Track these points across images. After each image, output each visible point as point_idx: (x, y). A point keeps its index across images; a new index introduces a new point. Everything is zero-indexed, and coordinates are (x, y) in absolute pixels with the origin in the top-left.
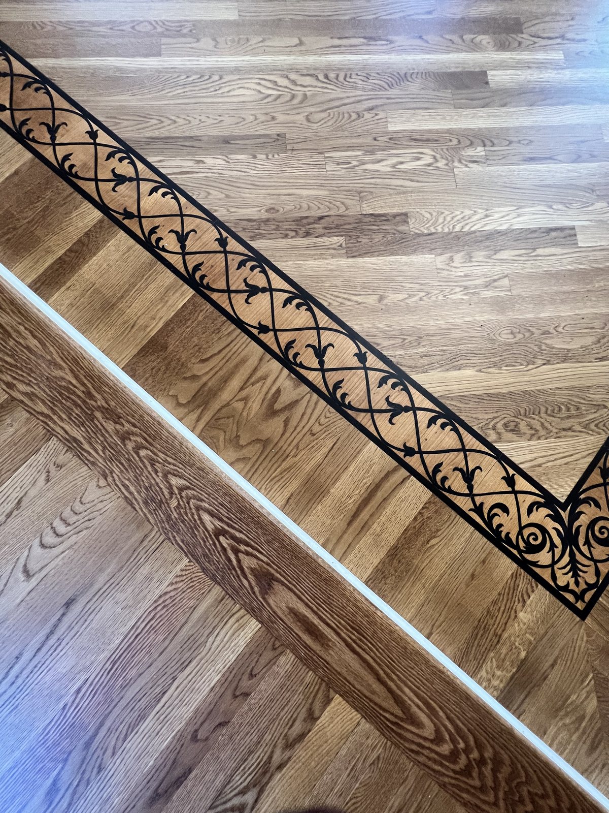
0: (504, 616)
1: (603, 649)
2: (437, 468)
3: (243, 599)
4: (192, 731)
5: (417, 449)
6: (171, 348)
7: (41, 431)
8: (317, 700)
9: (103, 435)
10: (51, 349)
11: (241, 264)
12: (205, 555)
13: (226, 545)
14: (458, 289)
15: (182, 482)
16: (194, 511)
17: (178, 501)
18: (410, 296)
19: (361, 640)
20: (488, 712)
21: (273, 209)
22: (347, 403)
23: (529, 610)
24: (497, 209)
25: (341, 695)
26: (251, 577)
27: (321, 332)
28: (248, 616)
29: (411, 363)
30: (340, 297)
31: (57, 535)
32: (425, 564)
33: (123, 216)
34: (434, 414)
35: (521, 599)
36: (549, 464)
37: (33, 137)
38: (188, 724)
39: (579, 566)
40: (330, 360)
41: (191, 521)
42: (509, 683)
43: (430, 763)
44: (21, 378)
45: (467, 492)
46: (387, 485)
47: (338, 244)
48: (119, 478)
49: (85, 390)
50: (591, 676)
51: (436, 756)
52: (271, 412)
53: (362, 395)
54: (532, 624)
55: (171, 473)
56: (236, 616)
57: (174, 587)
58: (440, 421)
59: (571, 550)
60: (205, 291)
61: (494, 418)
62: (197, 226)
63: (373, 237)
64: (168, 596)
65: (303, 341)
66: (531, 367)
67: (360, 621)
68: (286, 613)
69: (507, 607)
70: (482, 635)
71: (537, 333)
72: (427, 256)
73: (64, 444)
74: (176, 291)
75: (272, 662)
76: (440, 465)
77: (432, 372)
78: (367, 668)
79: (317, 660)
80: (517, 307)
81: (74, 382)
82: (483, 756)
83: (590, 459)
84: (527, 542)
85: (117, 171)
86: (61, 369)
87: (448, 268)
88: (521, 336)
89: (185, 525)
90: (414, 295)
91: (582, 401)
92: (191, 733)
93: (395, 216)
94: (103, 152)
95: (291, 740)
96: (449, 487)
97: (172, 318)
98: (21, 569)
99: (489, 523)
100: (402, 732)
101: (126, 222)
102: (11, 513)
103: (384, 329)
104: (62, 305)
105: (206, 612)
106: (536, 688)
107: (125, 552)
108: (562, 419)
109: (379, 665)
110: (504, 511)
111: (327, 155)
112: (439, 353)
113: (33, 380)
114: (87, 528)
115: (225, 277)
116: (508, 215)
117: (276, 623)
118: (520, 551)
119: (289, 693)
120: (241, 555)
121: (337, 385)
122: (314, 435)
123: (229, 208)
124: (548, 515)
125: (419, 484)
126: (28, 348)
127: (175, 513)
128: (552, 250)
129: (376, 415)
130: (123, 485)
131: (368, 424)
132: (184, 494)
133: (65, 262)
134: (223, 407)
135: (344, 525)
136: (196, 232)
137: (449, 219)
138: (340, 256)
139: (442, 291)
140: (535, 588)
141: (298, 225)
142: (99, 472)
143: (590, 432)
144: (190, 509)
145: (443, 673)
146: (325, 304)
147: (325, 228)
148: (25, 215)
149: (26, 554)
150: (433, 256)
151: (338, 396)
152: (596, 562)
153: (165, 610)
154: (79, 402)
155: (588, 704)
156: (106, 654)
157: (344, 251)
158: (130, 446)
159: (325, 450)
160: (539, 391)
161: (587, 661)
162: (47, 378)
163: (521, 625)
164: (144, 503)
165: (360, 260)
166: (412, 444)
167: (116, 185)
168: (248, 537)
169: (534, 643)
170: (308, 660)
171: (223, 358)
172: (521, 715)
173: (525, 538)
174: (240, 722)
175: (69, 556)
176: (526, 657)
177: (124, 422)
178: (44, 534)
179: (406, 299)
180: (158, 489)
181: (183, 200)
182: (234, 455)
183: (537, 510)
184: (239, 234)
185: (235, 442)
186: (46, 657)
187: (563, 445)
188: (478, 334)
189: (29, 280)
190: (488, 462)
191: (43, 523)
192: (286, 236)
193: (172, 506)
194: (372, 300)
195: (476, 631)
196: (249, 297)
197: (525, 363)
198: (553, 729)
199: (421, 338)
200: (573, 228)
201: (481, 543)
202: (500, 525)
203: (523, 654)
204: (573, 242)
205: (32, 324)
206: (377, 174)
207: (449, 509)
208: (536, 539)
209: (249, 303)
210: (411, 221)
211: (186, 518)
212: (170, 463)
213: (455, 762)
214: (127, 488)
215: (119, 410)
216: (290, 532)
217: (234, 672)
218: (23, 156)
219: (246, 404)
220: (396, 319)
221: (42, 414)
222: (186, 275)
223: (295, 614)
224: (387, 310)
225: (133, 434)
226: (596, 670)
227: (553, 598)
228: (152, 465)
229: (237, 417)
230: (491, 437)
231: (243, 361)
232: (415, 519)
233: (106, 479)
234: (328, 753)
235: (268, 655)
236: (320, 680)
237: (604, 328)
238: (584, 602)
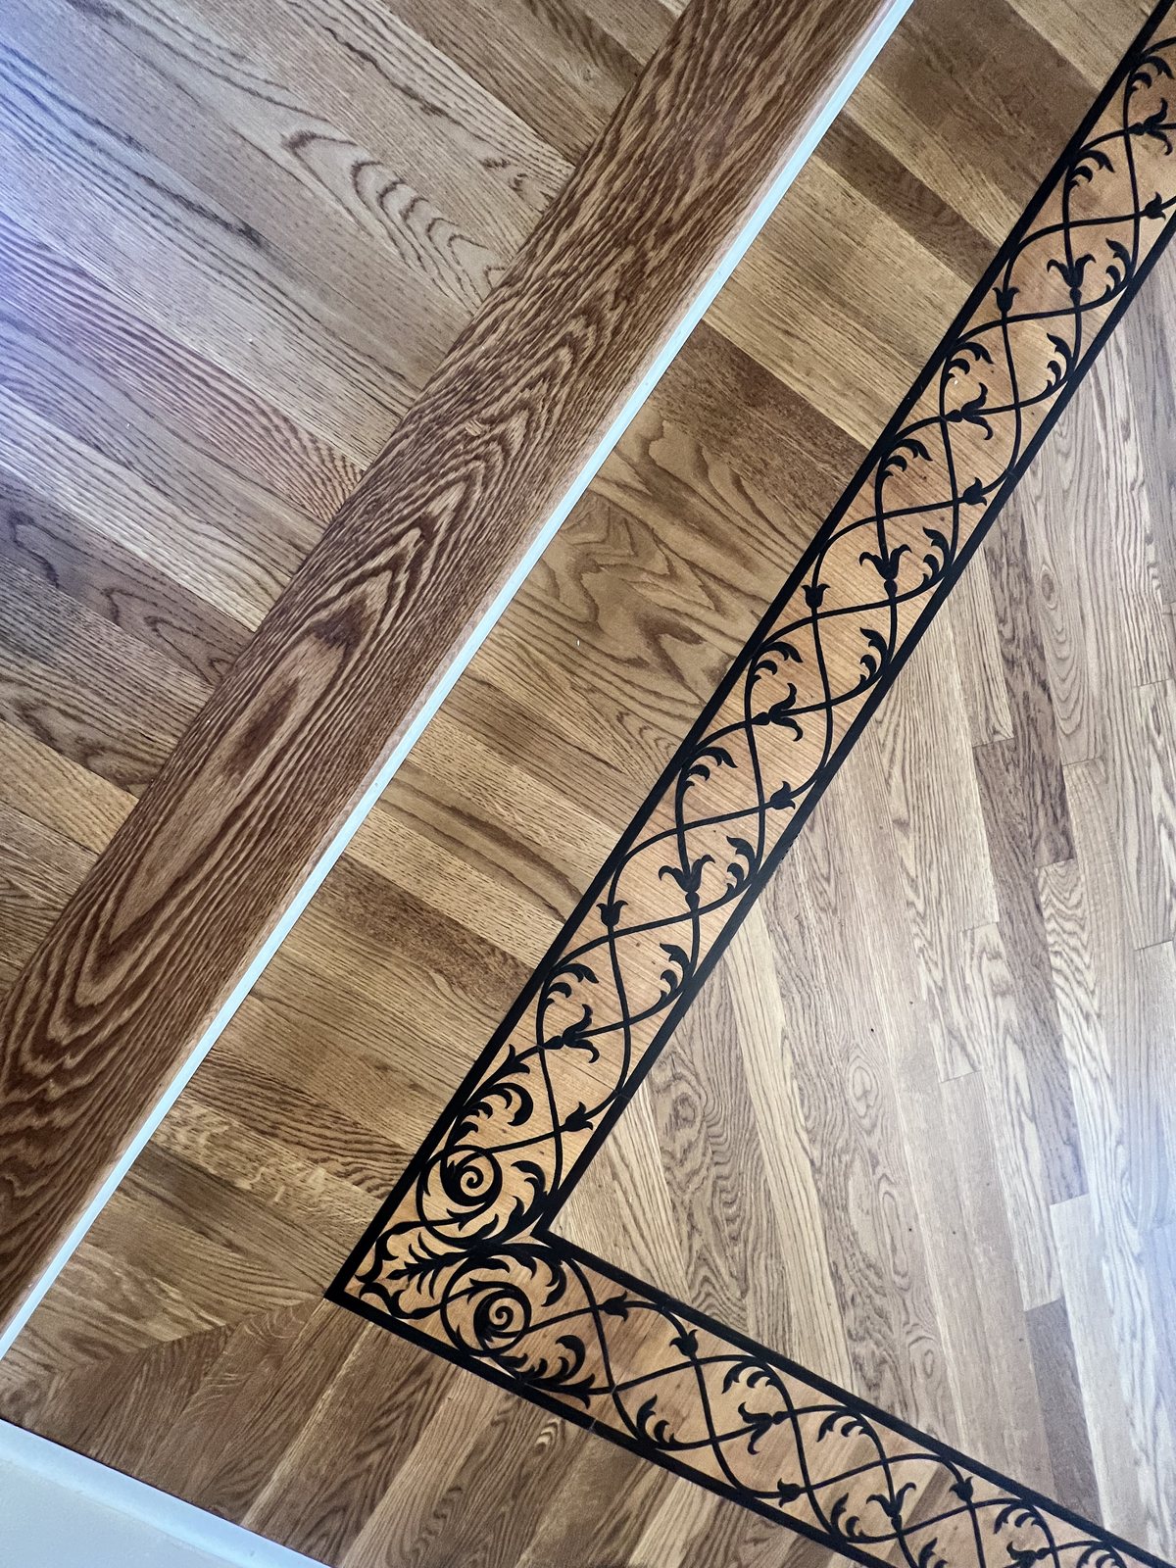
0: (314, 1138)
1: (275, 1341)
2: (584, 973)
3: (301, 589)
4: (32, 514)
5: (616, 928)
6: (755, 414)
7: (584, 139)
8: (124, 760)
9: (589, 269)
10: (747, 145)
11: (936, 537)
12: (378, 503)
13: (402, 543)
14: (937, 975)
15: (516, 439)
16: (463, 470)
17: (479, 437)
18: (913, 882)
19: (250, 836)
20: (141, 1106)
21: (1052, 589)
22: (690, 779)
23: (332, 1186)
24: (1102, 1035)
25: (137, 807)
26: (346, 600)
27: (823, 712)
28: (270, 603)
29: (783, 897)
30: (895, 741)
31: (382, 196)
32: (396, 970)
33: (1001, 288)
34: (689, 955)
35: (350, 1168)
36: (620, 1193)
37: (1135, 89)
38: (42, 502)
39: (430, 1276)
40: (769, 735)
41: (443, 466)
42: (184, 1162)
43: (27, 1001)
44: (682, 89)
45: (547, 1038)
46: (539, 876)
47: (998, 728)
48: (509, 312)
49: (674, 222)
50: (220, 1323)
51: (42, 1011)
52: (654, 629)
53: (709, 808)
54: (304, 1195)
55: (531, 415)
56: (267, 579)
57: (309, 445)
58: (677, 969)
59: (459, 1256)
60: (875, 470)
61: (696, 1076)
62: (1000, 439)
63: (1020, 795)
64: (288, 434)
65: (800, 677)
66: (804, 1136)
67: (287, 832)
68: (286, 679)
69: (332, 1143)
70: (271, 1099)
71: (872, 1142)
72: (996, 907)
73: (564, 191)
74: (869, 413)
75: (185, 659)
76: (593, 979)
77: (770, 942)
78: (198, 854)
79: (200, 752)
80: (917, 1096)
81: (688, 199)
82: (54, 1108)
83: (638, 1274)
84: (462, 1168)
85: (1088, 266)
86: (710, 169)
87: (977, 950)
88: (862, 1110)
89: (433, 456)
90: (916, 890)
91: (750, 1247)
92: (26, 512)
93: (1066, 834)
94: (1122, 233)
95: (37, 715)
96: (551, 1001)
97: (814, 410)
98: (305, 129)
99: (490, 1088)
100: (81, 940)
101: (991, 295)
102: (415, 97)
103: (842, 835)
104: (812, 184)
105: (267, 515)
106: (181, 1218)
107: (363, 338)
108: (711, 1209)
109: (207, 878)
110: (517, 1115)
111: (1169, 683)
112: (809, 951)
113: (681, 114)
114: (402, 255)
115: (906, 506)
116: (1094, 1059)
117: (263, 660)
118: (443, 1155)
119: (129, 702)
120: (386, 576)
121: (722, 756)
122: (620, 719)
123: (1043, 500)
124: (520, 1204)
125: (550, 940)
126: (743, 97)
127: (453, 433)
128: (1036, 1156)
129: (673, 840)
130: (496, 321)
131: (654, 827)
132: (493, 446)
133: (898, 181)
134: (652, 531)
135: (451, 799)
136: (988, 438)
137: (1073, 941)
138: (975, 733)
139: (930, 944)
140: (375, 1193)
141: (1026, 641)
142: (515, 268)
143: (692, 1269)
144: (467, 463)
145: (206, 1010)
146: (878, 714)
147: (1026, 697)
148: (980, 87)
149: (338, 135)
150: (997, 919)
151: (702, 760)
152: (442, 1307)
153: (262, 432)
154: (648, 214)
155: (165, 1324)
156: (160, 321)
157: (985, 739)
158: (575, 327)
159: (593, 746)
160: (760, 1157)
161: (246, 1313)
162: (688, 143)
163: (300, 1175)
164: (467, 367)
165: (971, 774)
166: (626, 919)
167: (1060, 267)
168: (424, 587)
169: (270, 1203)
170: (197, 735)
171: (747, 521)
172: (127, 1194)
173: (471, 1164)
174: (60, 608)
175: (342, 222)
176: (239, 1191)
177: (619, 310)
178: (379, 167)
179: (908, 874)
180: (497, 393)
181: (1048, 405)
182: (560, 564)
183: (528, 1180)
184: (994, 526)
185: (586, 563)
186: (139, 200)
187: (660, 1215)
188: (855, 1027)
189: (853, 114)
190: (608, 1075)
191: (402, 163)
192: (1002, 621)
193: (466, 425)
194: (897, 806)
195: (278, 1087)
196: (874, 559)
197: (810, 1124)
198: (108, 1260)
199: (835, 911)
200: (1083, 1191)
201: (449, 1076)
202: (489, 1111)
203: (244, 1184)
204: (1056, 1192)
205: (792, 100)
206: (1143, 788)
207: (510, 1003)
208: (471, 1184)
209: (861, 560)
210: (1059, 868)
211: (446, 457)
212: (550, 411)
213: (35, 1052)
214: (492, 329)
215: (642, 297)
216: (444, 672)
217: (156, 585)
218: (1096, 72)
219: (663, 576)
220: (866, 859)
221: (617, 139)
222: (902, 428)
223: (285, 698)
224: (880, 839)
225: (600, 331)
226: (233, 1331)
227: (360, 1232)
228: (543, 376)
229: (635, 562)
230: (658, 1074)
231: (746, 562)
232: (483, 941)
233: (502, 286)
234: (19, 792)
235: (198, 651)
236: (161, 761)
237: (897, 1272)
238: (361, 1293)
